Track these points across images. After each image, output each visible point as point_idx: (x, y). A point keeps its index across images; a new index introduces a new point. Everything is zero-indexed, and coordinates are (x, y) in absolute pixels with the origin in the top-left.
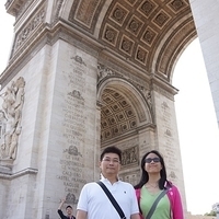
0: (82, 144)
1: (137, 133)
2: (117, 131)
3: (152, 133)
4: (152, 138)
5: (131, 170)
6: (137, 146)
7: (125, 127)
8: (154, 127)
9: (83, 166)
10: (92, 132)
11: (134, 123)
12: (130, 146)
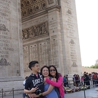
0: (8, 22)
1: (47, 12)
2: (31, 10)
3: (58, 12)
4: (58, 16)
5: (43, 39)
6: (47, 21)
7: (37, 8)
8: (59, 8)
9: (11, 38)
10: (15, 13)
11: (44, 5)
12: (42, 22)
